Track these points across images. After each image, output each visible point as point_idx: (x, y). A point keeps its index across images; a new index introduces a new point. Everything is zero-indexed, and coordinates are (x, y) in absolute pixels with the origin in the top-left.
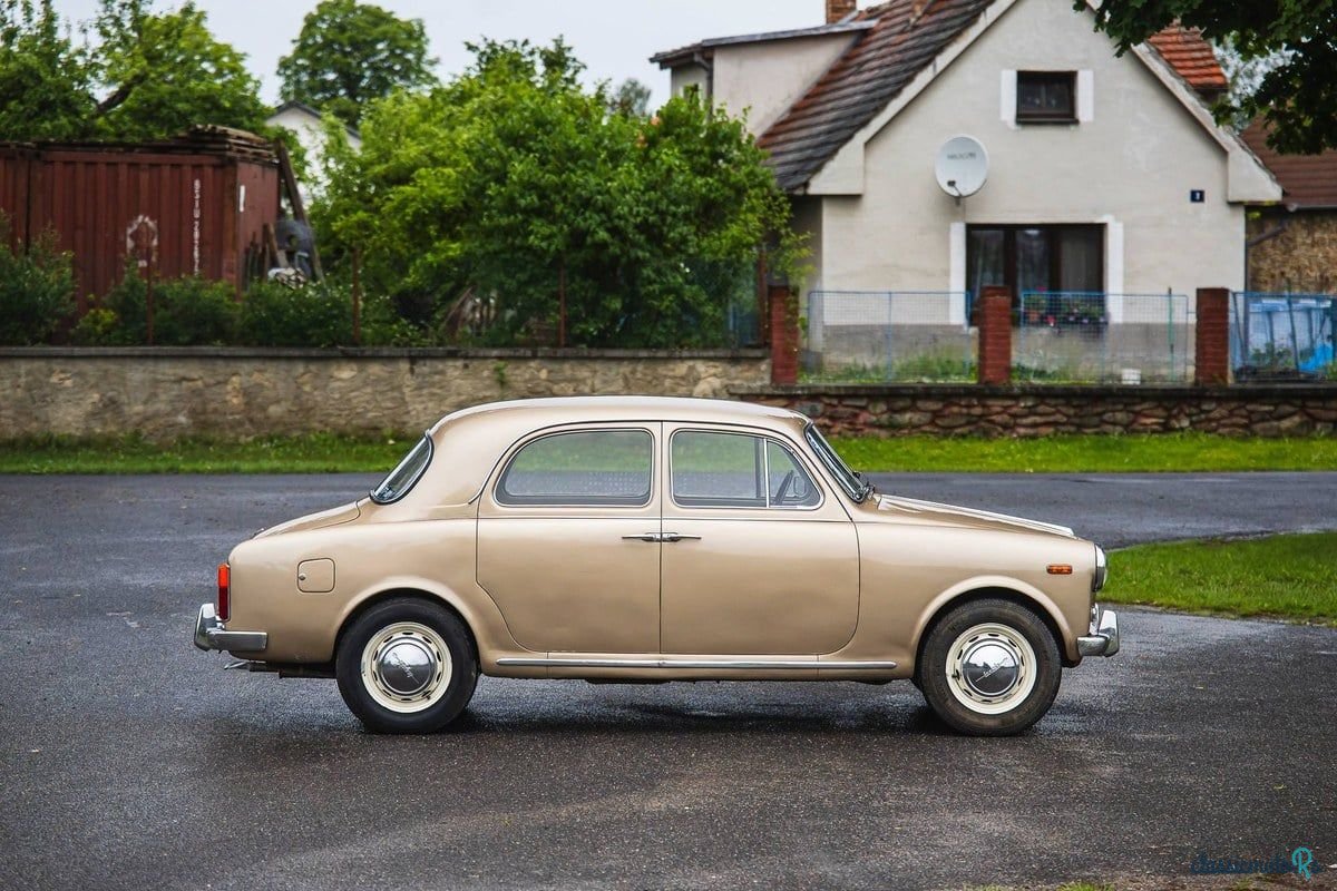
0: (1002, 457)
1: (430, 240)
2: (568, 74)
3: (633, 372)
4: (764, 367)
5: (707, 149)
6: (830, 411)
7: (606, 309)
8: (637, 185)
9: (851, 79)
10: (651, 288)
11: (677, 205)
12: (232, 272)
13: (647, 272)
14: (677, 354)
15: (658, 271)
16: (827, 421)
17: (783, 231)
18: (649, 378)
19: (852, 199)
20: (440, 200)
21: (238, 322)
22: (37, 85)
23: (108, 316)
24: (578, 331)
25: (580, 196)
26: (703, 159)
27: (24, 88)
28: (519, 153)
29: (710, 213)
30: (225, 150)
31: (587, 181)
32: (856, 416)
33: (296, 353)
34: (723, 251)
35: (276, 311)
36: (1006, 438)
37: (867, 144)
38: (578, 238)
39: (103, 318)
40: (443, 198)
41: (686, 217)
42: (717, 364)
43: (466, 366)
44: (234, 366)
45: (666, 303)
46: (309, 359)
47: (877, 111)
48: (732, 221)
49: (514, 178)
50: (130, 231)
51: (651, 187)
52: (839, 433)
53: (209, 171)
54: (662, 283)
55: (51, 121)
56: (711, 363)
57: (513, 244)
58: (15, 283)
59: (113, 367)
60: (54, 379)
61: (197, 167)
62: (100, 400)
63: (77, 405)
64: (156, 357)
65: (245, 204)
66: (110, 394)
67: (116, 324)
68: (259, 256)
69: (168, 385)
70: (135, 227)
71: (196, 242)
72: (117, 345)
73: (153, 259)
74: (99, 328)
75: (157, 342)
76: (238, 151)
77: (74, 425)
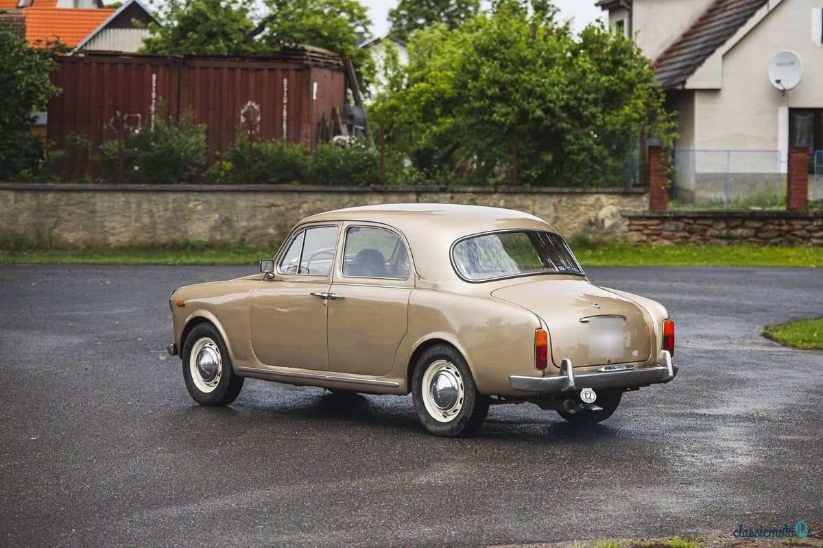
0: (800, 258)
1: (436, 117)
2: (549, 15)
3: (560, 202)
4: (645, 198)
5: (610, 58)
6: (688, 228)
7: (542, 161)
8: (562, 81)
9: (720, 16)
10: (572, 147)
11: (589, 93)
12: (307, 137)
13: (569, 137)
14: (588, 190)
15: (577, 137)
16: (686, 234)
17: (659, 111)
18: (570, 206)
19: (715, 91)
20: (443, 92)
21: (309, 169)
22: (206, 22)
23: (228, 165)
24: (525, 176)
25: (526, 88)
26: (608, 64)
27: (198, 23)
28: (488, 61)
29: (612, 99)
30: (303, 60)
31: (530, 79)
32: (705, 231)
33: (343, 189)
34: (619, 124)
35: (333, 162)
36: (804, 246)
37: (724, 56)
38: (524, 114)
39: (225, 166)
40: (445, 91)
41: (595, 103)
42: (614, 197)
43: (452, 197)
44: (304, 197)
45: (582, 157)
46: (352, 193)
47: (731, 35)
48: (626, 104)
49: (484, 76)
50: (243, 111)
51: (572, 82)
52: (694, 242)
53: (293, 73)
54: (579, 144)
55: (214, 45)
56: (610, 196)
57: (483, 119)
58: (166, 144)
59: (227, 197)
60: (191, 205)
61: (285, 70)
62: (220, 218)
63: (205, 222)
64: (255, 192)
65: (317, 94)
66: (226, 214)
67: (232, 171)
68: (327, 128)
69: (263, 209)
70: (246, 109)
71: (285, 118)
72: (231, 184)
73: (258, 129)
74: (222, 173)
75: (256, 182)
76: (313, 61)
77: (203, 234)
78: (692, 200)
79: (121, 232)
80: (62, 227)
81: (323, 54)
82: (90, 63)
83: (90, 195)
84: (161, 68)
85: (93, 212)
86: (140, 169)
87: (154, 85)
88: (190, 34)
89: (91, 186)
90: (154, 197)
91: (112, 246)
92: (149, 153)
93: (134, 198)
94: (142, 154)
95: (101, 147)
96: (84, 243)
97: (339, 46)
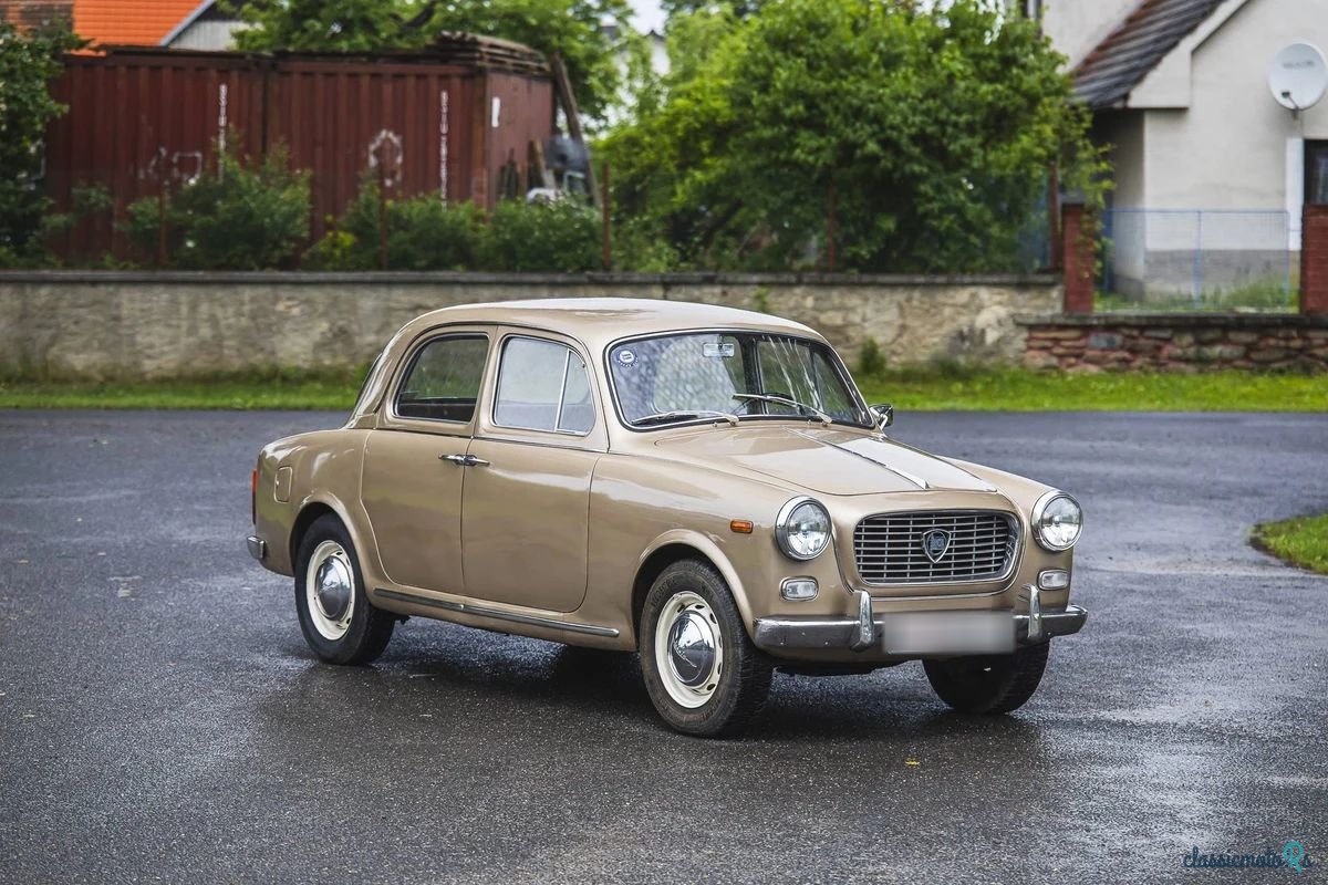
0: (1321, 395)
1: (703, 156)
3: (909, 300)
4: (1055, 293)
5: (996, 53)
6: (1129, 343)
7: (879, 230)
8: (914, 92)
10: (930, 206)
11: (958, 112)
12: (481, 190)
13: (924, 188)
14: (958, 279)
15: (938, 188)
17: (1080, 143)
18: (926, 306)
19: (1178, 112)
20: (713, 113)
21: (483, 245)
23: (347, 239)
24: (849, 255)
25: (850, 106)
26: (991, 64)
28: (787, 58)
29: (999, 124)
30: (474, 59)
31: (859, 89)
32: (1159, 348)
33: (538, 278)
34: (1012, 166)
35: (523, 233)
37: (1195, 52)
38: (847, 150)
39: (342, 241)
40: (717, 111)
41: (971, 129)
42: (1002, 290)
43: (724, 294)
44: (473, 292)
45: (947, 223)
46: (553, 285)
47: (1205, 15)
48: (1025, 133)
49: (779, 85)
50: (372, 147)
51: (931, 94)
52: (1140, 368)
53: (456, 82)
54: (942, 200)
56: (996, 290)
57: (777, 158)
58: (240, 203)
59: (343, 293)
60: (281, 307)
61: (443, 77)
62: (330, 330)
63: (305, 335)
64: (389, 283)
65: (499, 119)
66: (341, 323)
67: (354, 248)
68: (517, 175)
69: (402, 313)
70: (378, 143)
71: (444, 159)
72: (348, 270)
73: (398, 177)
74: (338, 253)
75: (393, 266)
76: (492, 61)
77: (303, 356)
78: (1140, 297)
79: (163, 353)
80: (67, 344)
81: (513, 51)
82: (115, 67)
83: (111, 289)
84: (235, 75)
85: (117, 318)
86: (197, 246)
87: (223, 103)
88: (310, 23)
89: (113, 274)
90: (219, 293)
91: (149, 376)
92: (210, 218)
93: (184, 295)
94: (200, 220)
95: (130, 207)
96: (102, 371)
97: (555, 41)
